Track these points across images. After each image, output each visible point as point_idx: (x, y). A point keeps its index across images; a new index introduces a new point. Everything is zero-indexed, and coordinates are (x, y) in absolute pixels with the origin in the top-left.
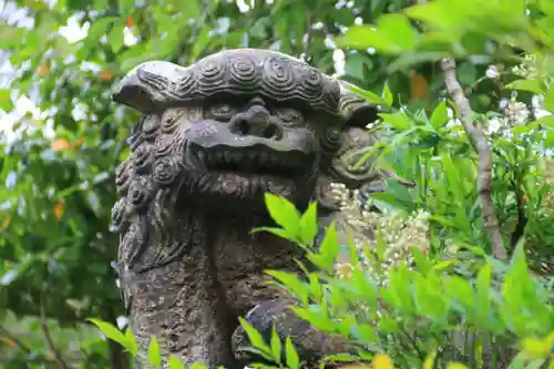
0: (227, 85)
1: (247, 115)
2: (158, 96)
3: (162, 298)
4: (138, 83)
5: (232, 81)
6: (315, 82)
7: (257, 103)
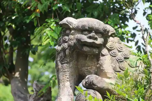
0: (87, 28)
1: (91, 35)
2: (71, 27)
3: (66, 70)
4: (67, 23)
5: (88, 27)
6: (106, 29)
7: (93, 32)
